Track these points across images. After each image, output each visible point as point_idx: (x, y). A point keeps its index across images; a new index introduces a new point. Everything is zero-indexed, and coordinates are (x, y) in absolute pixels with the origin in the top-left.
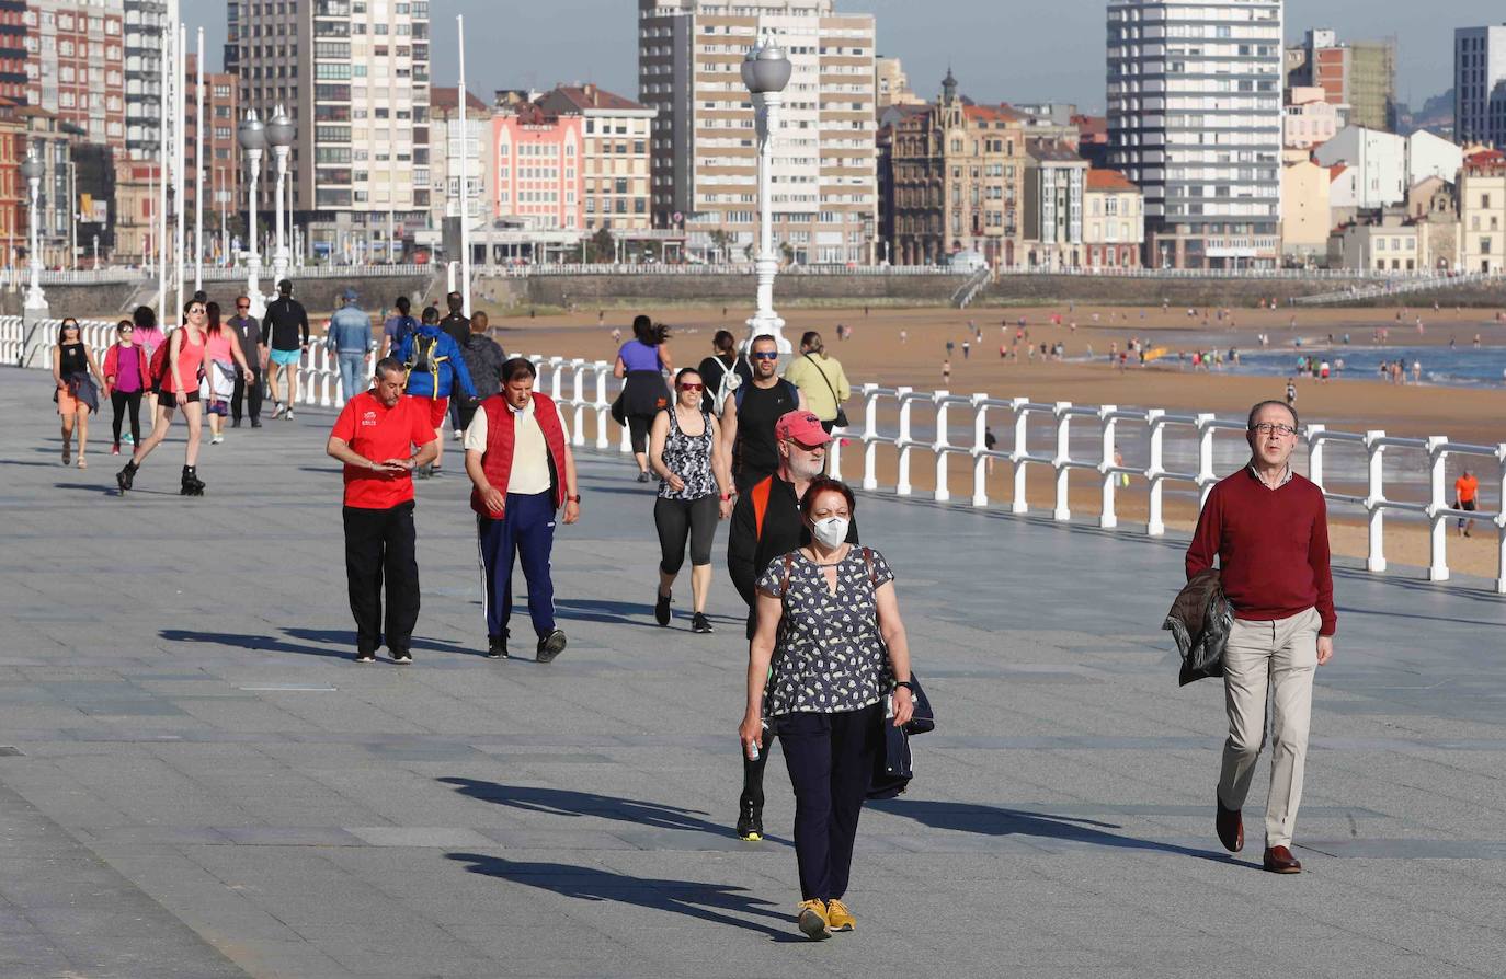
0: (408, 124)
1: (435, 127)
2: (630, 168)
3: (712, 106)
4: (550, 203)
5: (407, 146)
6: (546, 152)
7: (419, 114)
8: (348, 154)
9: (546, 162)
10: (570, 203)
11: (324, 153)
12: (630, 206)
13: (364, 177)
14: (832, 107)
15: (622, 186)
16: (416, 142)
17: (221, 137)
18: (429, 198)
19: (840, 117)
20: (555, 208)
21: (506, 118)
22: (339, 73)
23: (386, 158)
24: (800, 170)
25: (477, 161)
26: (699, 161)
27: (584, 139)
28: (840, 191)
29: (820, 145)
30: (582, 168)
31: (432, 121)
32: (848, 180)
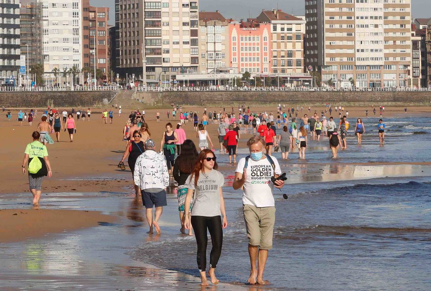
0: (188, 28)
1: (201, 29)
2: (294, 46)
3: (333, 18)
4: (256, 62)
5: (188, 38)
6: (254, 40)
7: (193, 23)
8: (160, 42)
9: (254, 44)
10: (266, 62)
11: (149, 41)
12: (294, 63)
13: (168, 52)
14: (390, 18)
15: (290, 54)
16: (191, 36)
17: (100, 35)
18: (198, 61)
19: (394, 23)
20: (258, 65)
21: (234, 25)
22: (156, 6)
23: (178, 43)
24: (375, 46)
25: (221, 44)
26: (327, 43)
27: (272, 34)
28: (395, 56)
29: (384, 35)
30: (271, 47)
31: (200, 27)
32: (398, 51)
